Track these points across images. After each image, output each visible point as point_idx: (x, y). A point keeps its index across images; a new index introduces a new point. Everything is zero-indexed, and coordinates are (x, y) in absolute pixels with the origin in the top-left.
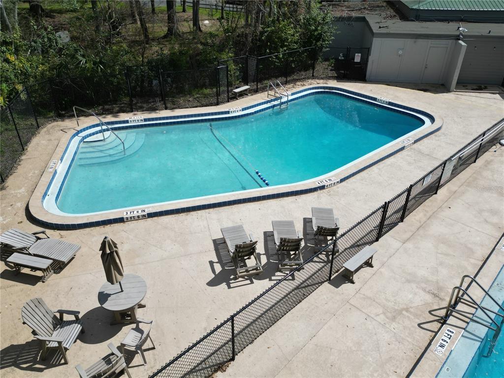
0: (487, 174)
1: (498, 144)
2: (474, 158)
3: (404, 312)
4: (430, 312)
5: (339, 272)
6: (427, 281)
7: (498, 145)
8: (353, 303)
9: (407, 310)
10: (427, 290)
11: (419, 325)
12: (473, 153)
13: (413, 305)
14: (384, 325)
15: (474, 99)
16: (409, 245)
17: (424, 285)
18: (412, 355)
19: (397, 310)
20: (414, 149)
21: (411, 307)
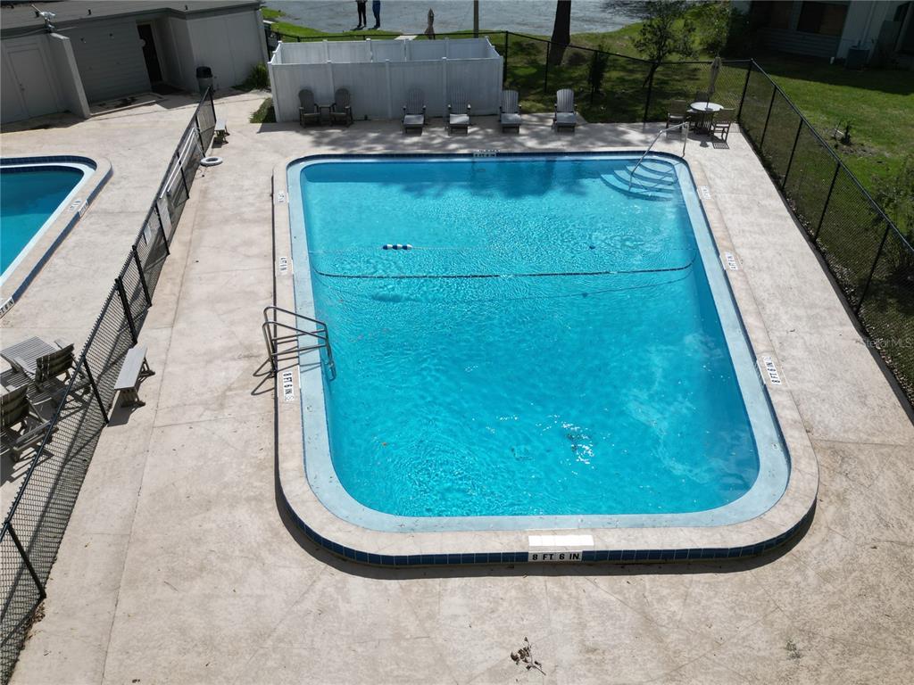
0: (211, 205)
1: (200, 166)
2: (184, 193)
3: (228, 393)
4: (255, 375)
5: (113, 406)
6: (230, 349)
7: (202, 168)
8: (161, 424)
9: (230, 389)
10: (236, 357)
11: (253, 394)
12: (179, 185)
13: (232, 380)
14: (216, 419)
15: (128, 119)
16: (181, 325)
17: (229, 355)
18: (266, 423)
19: (218, 396)
20: (96, 212)
21: (233, 383)
